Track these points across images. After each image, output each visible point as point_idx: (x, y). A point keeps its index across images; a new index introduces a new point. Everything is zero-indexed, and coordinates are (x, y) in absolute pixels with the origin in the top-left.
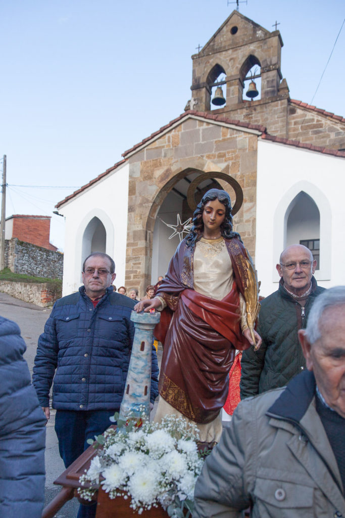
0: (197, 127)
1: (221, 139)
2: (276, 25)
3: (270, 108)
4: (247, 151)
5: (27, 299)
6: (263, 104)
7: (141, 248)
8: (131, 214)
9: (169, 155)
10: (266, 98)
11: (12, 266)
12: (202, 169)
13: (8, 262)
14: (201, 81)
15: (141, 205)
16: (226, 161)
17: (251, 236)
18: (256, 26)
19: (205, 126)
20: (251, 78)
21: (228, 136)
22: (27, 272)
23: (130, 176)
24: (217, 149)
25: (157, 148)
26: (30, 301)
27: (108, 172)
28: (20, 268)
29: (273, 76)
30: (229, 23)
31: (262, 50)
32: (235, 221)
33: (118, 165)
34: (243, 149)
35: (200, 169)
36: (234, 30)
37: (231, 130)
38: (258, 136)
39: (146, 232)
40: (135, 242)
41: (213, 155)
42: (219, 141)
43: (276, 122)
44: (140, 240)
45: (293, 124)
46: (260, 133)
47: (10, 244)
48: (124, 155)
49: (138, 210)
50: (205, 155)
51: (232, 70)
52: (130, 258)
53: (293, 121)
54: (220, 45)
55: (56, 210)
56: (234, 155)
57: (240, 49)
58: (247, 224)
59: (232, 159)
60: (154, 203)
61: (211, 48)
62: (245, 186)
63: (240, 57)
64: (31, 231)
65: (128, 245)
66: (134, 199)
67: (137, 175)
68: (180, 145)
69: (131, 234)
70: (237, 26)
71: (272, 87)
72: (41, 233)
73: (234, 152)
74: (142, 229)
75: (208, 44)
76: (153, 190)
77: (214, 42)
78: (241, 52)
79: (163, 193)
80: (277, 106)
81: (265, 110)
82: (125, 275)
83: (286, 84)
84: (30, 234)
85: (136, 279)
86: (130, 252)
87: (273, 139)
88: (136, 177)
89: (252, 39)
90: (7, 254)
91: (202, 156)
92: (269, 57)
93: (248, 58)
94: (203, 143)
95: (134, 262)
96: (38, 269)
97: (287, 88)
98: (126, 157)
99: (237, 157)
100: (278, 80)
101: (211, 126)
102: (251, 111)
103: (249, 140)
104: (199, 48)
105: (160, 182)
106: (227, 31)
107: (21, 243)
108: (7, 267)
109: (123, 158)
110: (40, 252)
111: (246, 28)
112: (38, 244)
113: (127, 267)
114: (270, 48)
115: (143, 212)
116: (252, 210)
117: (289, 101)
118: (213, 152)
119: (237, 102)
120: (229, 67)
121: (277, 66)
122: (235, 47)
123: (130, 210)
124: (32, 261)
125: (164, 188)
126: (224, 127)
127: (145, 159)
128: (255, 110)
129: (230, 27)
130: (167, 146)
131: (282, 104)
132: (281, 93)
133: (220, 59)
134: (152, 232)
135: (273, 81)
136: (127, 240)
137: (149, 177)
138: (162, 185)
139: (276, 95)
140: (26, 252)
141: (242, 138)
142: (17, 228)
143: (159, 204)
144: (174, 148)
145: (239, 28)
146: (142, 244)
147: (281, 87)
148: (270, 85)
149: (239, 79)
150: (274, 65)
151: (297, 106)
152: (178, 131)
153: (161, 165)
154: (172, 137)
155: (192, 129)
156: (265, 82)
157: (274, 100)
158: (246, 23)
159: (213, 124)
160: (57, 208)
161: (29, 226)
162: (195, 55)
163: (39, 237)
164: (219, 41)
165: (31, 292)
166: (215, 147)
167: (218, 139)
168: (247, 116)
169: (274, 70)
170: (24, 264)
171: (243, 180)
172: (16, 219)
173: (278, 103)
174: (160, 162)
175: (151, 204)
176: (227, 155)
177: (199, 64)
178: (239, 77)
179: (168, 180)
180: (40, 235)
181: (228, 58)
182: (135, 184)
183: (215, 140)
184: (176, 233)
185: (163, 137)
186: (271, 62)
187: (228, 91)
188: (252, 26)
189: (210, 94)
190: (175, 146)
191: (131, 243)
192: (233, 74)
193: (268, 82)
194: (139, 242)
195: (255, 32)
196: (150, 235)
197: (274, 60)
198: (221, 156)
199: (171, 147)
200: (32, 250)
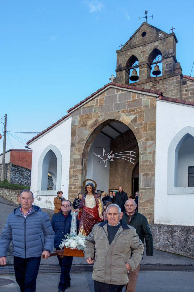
0: (116, 93)
1: (131, 100)
2: (172, 29)
3: (169, 81)
4: (149, 107)
5: (10, 199)
6: (164, 79)
7: (79, 170)
8: (72, 148)
9: (97, 111)
10: (166, 75)
11: (9, 179)
12: (119, 119)
13: (7, 176)
14: (122, 66)
15: (79, 142)
16: (134, 114)
17: (152, 163)
18: (158, 31)
19: (121, 92)
20: (155, 63)
21: (136, 98)
22: (18, 183)
23: (72, 125)
24: (129, 107)
25: (89, 107)
26: (11, 201)
27: (59, 122)
28: (14, 180)
29: (171, 61)
30: (140, 30)
31: (163, 46)
32: (141, 153)
33: (65, 118)
34: (146, 106)
35: (117, 120)
36: (144, 34)
37: (138, 94)
38: (157, 98)
39: (82, 160)
40: (75, 166)
41: (126, 111)
42: (130, 102)
43: (173, 90)
44: (78, 164)
45: (185, 91)
46: (158, 96)
47: (8, 166)
48: (69, 111)
49: (77, 146)
50: (121, 110)
51: (142, 58)
52: (72, 176)
53: (185, 89)
54: (134, 43)
55: (27, 145)
56: (140, 110)
57: (148, 45)
58: (149, 155)
59: (139, 113)
60: (87, 141)
61: (129, 45)
62: (148, 130)
63: (148, 50)
64: (21, 159)
65: (71, 168)
66: (75, 138)
67: (77, 124)
68: (104, 105)
69: (73, 161)
70: (146, 31)
71: (169, 68)
72: (27, 160)
73: (139, 108)
74: (79, 157)
75: (127, 43)
76: (87, 133)
77: (131, 42)
78: (149, 47)
79: (93, 135)
80: (173, 80)
81: (165, 82)
82: (68, 187)
83: (180, 66)
84: (21, 161)
85: (76, 189)
86: (72, 172)
87: (167, 100)
88: (76, 125)
89: (155, 39)
90: (6, 172)
91: (118, 111)
92: (168, 49)
93: (153, 50)
94: (119, 103)
95: (75, 179)
96: (25, 181)
97: (181, 68)
98: (70, 113)
99: (142, 111)
100: (174, 63)
101: (125, 92)
102: (156, 84)
103: (150, 100)
104: (121, 46)
105: (91, 128)
106: (139, 35)
107: (15, 166)
108: (6, 180)
109: (68, 113)
110: (26, 171)
111: (151, 32)
112: (25, 166)
113: (70, 182)
114: (168, 44)
115: (80, 147)
116: (153, 146)
117: (182, 76)
118: (126, 108)
119: (146, 78)
120: (141, 56)
121: (173, 55)
122: (145, 44)
123: (72, 146)
124: (21, 176)
125: (94, 132)
126: (133, 92)
127: (82, 114)
128: (158, 82)
129: (141, 33)
130: (96, 105)
131: (177, 79)
132: (176, 71)
133: (135, 52)
134: (87, 160)
135: (170, 64)
136: (70, 164)
137: (84, 125)
138: (92, 130)
139: (172, 73)
140: (17, 171)
141: (146, 100)
142: (12, 157)
143: (91, 142)
144: (100, 107)
145: (147, 32)
146: (79, 167)
147: (176, 68)
148: (168, 67)
149: (148, 64)
150: (171, 54)
151: (187, 80)
152: (103, 96)
153: (92, 117)
154: (99, 100)
155: (112, 94)
156: (165, 65)
157: (171, 76)
158: (152, 30)
159: (126, 91)
160: (28, 144)
161: (20, 156)
162: (119, 51)
163: (26, 162)
164: (134, 41)
165: (12, 195)
166: (127, 105)
167: (130, 100)
168: (153, 86)
169: (171, 57)
170: (16, 178)
171: (147, 126)
172: (12, 152)
173: (174, 78)
174: (91, 116)
175: (85, 142)
176: (135, 110)
177: (121, 56)
178: (147, 63)
179: (96, 127)
180: (27, 161)
181: (140, 51)
182: (75, 130)
183: (127, 101)
184: (102, 160)
185: (93, 100)
186: (169, 52)
187: (140, 71)
188: (156, 31)
189: (129, 74)
190: (101, 105)
191: (73, 167)
192: (143, 61)
193: (167, 65)
194: (78, 166)
195: (158, 34)
196: (85, 162)
197: (171, 51)
198: (131, 111)
199: (99, 106)
200: (21, 170)
